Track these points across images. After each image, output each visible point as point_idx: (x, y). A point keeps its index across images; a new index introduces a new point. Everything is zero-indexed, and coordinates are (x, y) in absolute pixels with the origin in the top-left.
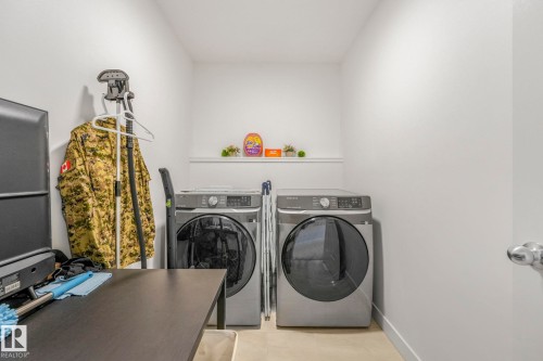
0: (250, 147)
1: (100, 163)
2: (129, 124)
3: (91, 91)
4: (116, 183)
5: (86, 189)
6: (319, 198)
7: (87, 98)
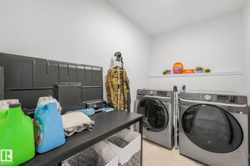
0: (176, 69)
1: (114, 79)
2: (122, 67)
3: (113, 59)
4: (118, 85)
5: (110, 86)
6: (204, 95)
7: (112, 61)
